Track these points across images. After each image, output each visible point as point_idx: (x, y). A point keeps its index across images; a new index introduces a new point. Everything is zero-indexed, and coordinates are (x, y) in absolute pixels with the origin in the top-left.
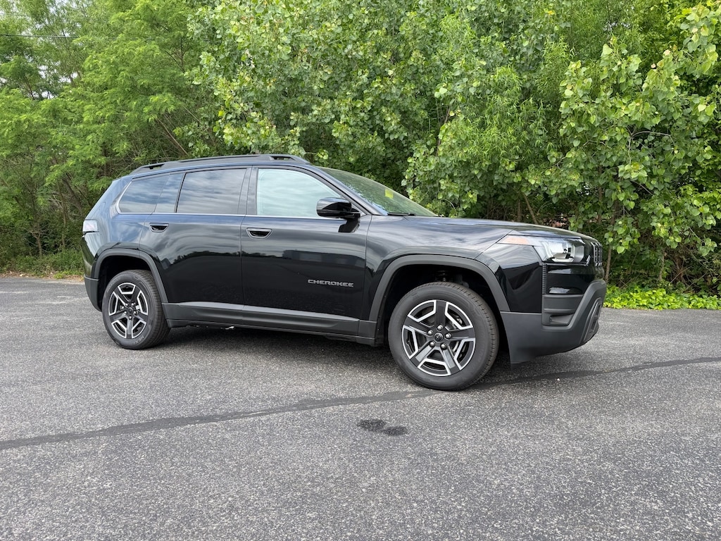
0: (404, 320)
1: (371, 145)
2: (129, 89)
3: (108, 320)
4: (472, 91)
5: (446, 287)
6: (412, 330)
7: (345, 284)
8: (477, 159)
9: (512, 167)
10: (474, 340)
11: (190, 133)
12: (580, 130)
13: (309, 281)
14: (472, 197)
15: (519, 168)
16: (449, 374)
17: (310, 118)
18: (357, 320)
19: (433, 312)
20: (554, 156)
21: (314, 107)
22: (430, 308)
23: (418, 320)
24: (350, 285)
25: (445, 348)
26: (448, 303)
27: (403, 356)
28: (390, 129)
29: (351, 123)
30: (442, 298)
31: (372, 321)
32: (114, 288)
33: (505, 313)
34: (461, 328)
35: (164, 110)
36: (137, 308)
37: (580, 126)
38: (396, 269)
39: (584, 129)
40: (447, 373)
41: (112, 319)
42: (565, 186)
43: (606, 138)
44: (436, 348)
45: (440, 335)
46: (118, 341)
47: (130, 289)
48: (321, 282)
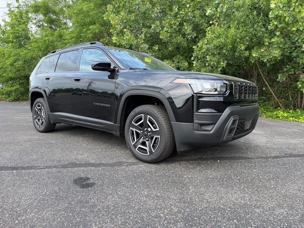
0: (131, 125)
1: (179, 41)
4: (224, 10)
5: (148, 107)
6: (134, 130)
7: (107, 105)
8: (225, 45)
9: (243, 48)
10: (159, 137)
11: (107, 41)
12: (280, 26)
13: (94, 103)
14: (223, 64)
15: (248, 48)
16: (148, 154)
17: (151, 30)
18: (113, 124)
19: (142, 121)
20: (266, 41)
21: (152, 25)
22: (141, 118)
23: (136, 125)
24: (109, 105)
25: (148, 140)
26: (148, 116)
27: (130, 143)
28: (187, 33)
29: (169, 31)
30: (146, 114)
31: (118, 124)
32: (35, 106)
33: (174, 123)
34: (154, 130)
37: (281, 24)
38: (126, 98)
39: (283, 25)
41: (35, 119)
42: (271, 57)
43: (294, 29)
44: (144, 140)
45: (146, 133)
46: (37, 128)
47: (40, 106)
48: (98, 104)
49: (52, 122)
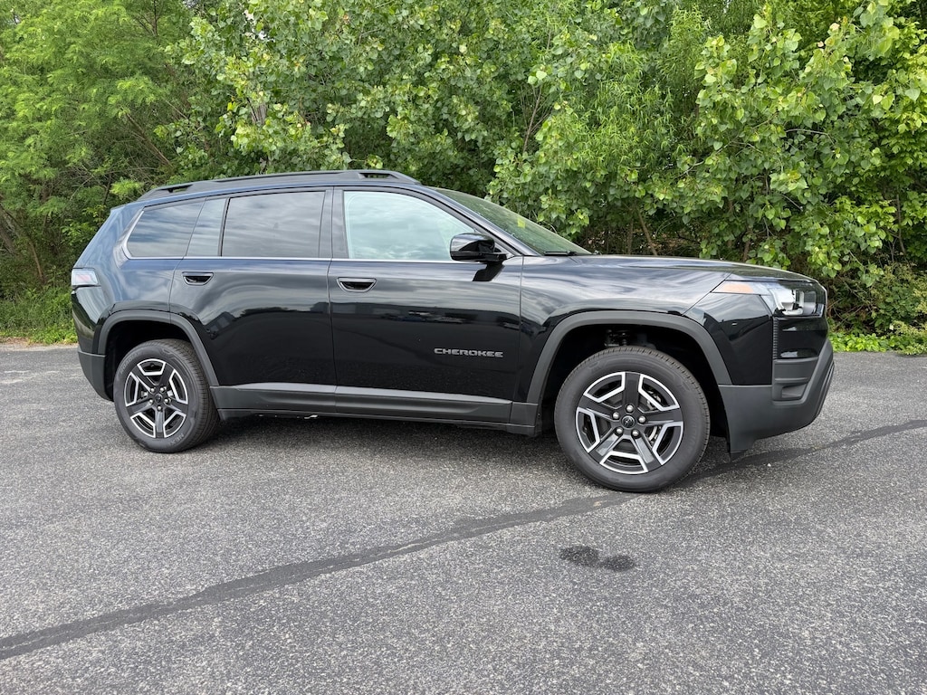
0: (578, 399)
1: (439, 148)
2: (84, 70)
3: (125, 414)
4: (578, 75)
5: (639, 353)
6: (591, 413)
7: (489, 354)
8: (590, 167)
9: (634, 177)
10: (681, 424)
11: (178, 134)
12: (723, 128)
13: (436, 350)
14: (583, 217)
15: (642, 179)
16: (646, 470)
17: (354, 111)
18: (509, 402)
19: (621, 388)
20: (685, 163)
21: (360, 96)
22: (617, 384)
23: (599, 400)
24: (498, 354)
25: (639, 436)
26: (642, 376)
27: (578, 449)
28: (466, 126)
29: (412, 118)
30: (633, 369)
31: (533, 403)
32: (132, 367)
33: (725, 387)
34: (661, 408)
35: (140, 101)
36: (170, 394)
37: (722, 123)
38: (567, 332)
39: (728, 126)
40: (643, 469)
41: (131, 411)
42: (703, 202)
43: (757, 138)
44: (624, 437)
45: (630, 418)
46: (143, 442)
47: (158, 368)
48: (454, 352)
49: (224, 415)
